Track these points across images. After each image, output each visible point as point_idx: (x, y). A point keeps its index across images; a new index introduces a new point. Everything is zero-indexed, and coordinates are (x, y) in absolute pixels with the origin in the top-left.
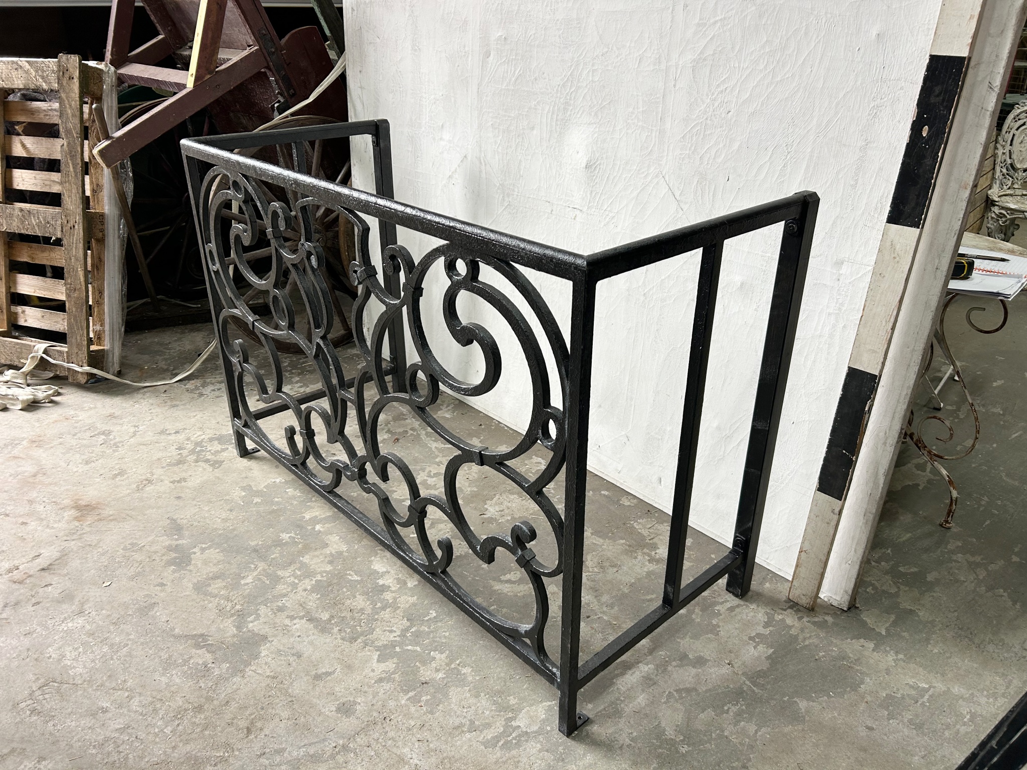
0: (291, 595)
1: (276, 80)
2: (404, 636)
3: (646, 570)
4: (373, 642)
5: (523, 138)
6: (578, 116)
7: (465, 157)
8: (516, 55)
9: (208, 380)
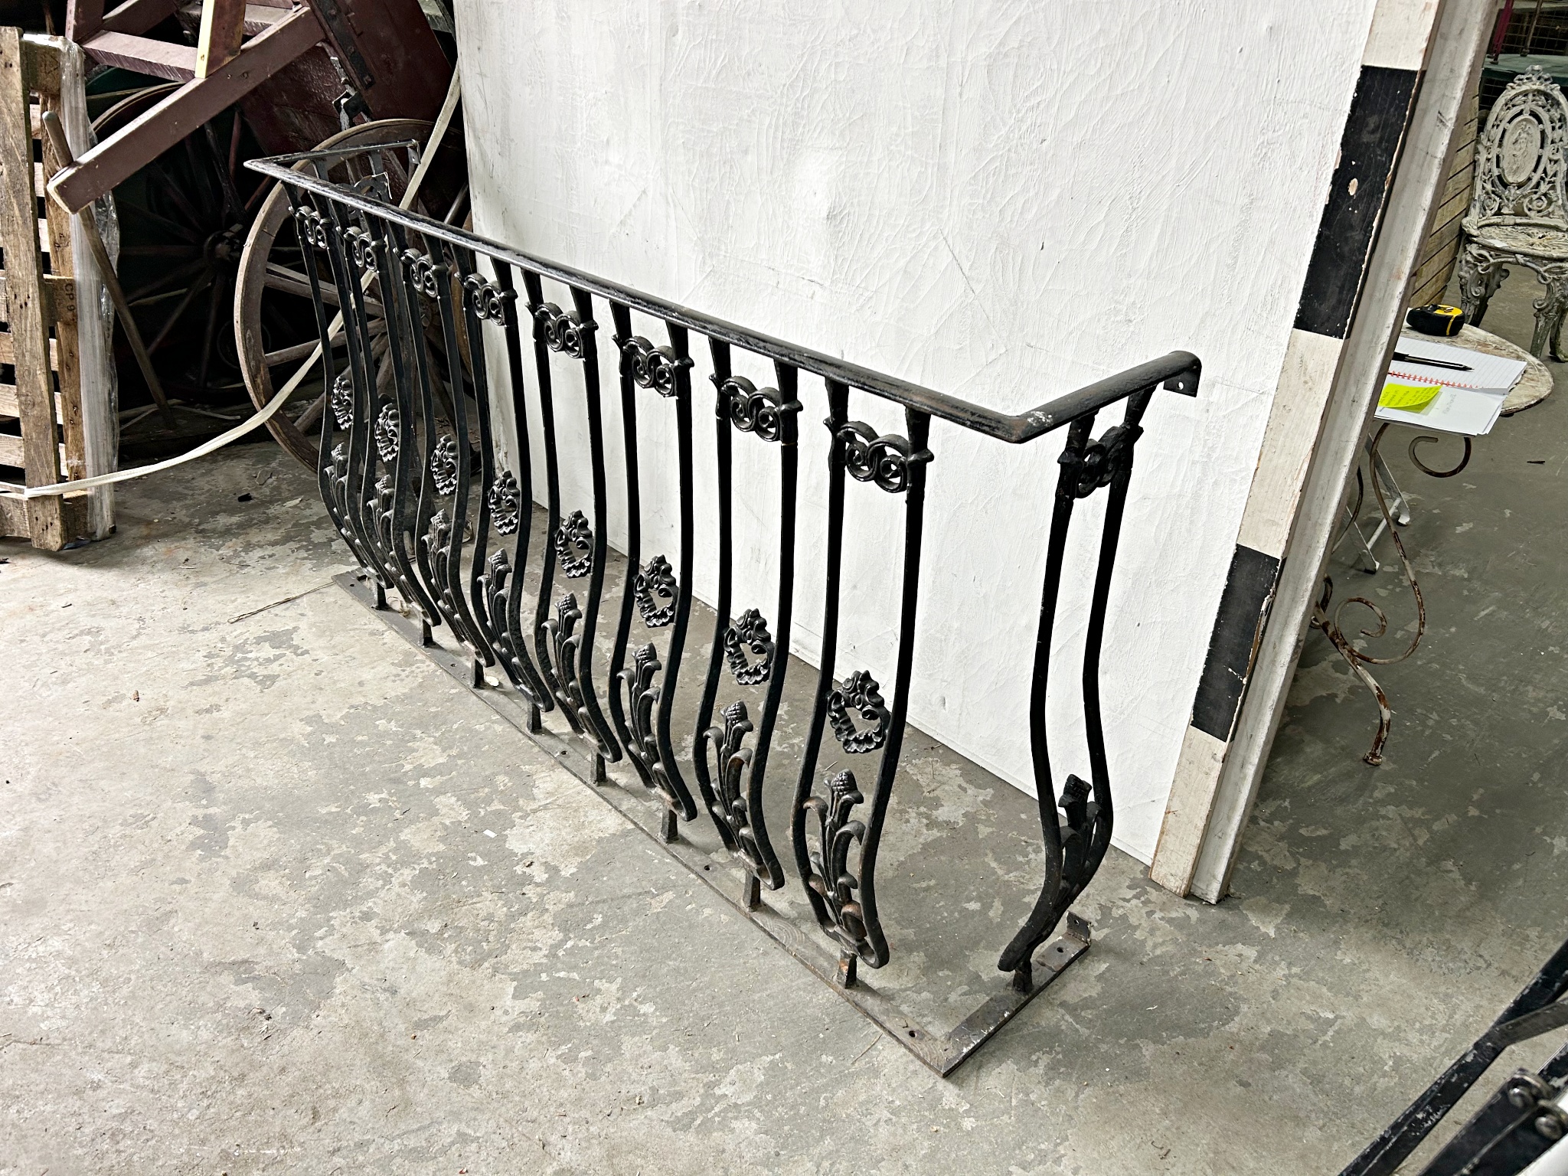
0: (382, 894)
1: (340, 61)
2: (555, 956)
3: (921, 840)
4: (507, 966)
6: (815, 135)
7: (644, 192)
8: (717, 34)
9: (254, 540)
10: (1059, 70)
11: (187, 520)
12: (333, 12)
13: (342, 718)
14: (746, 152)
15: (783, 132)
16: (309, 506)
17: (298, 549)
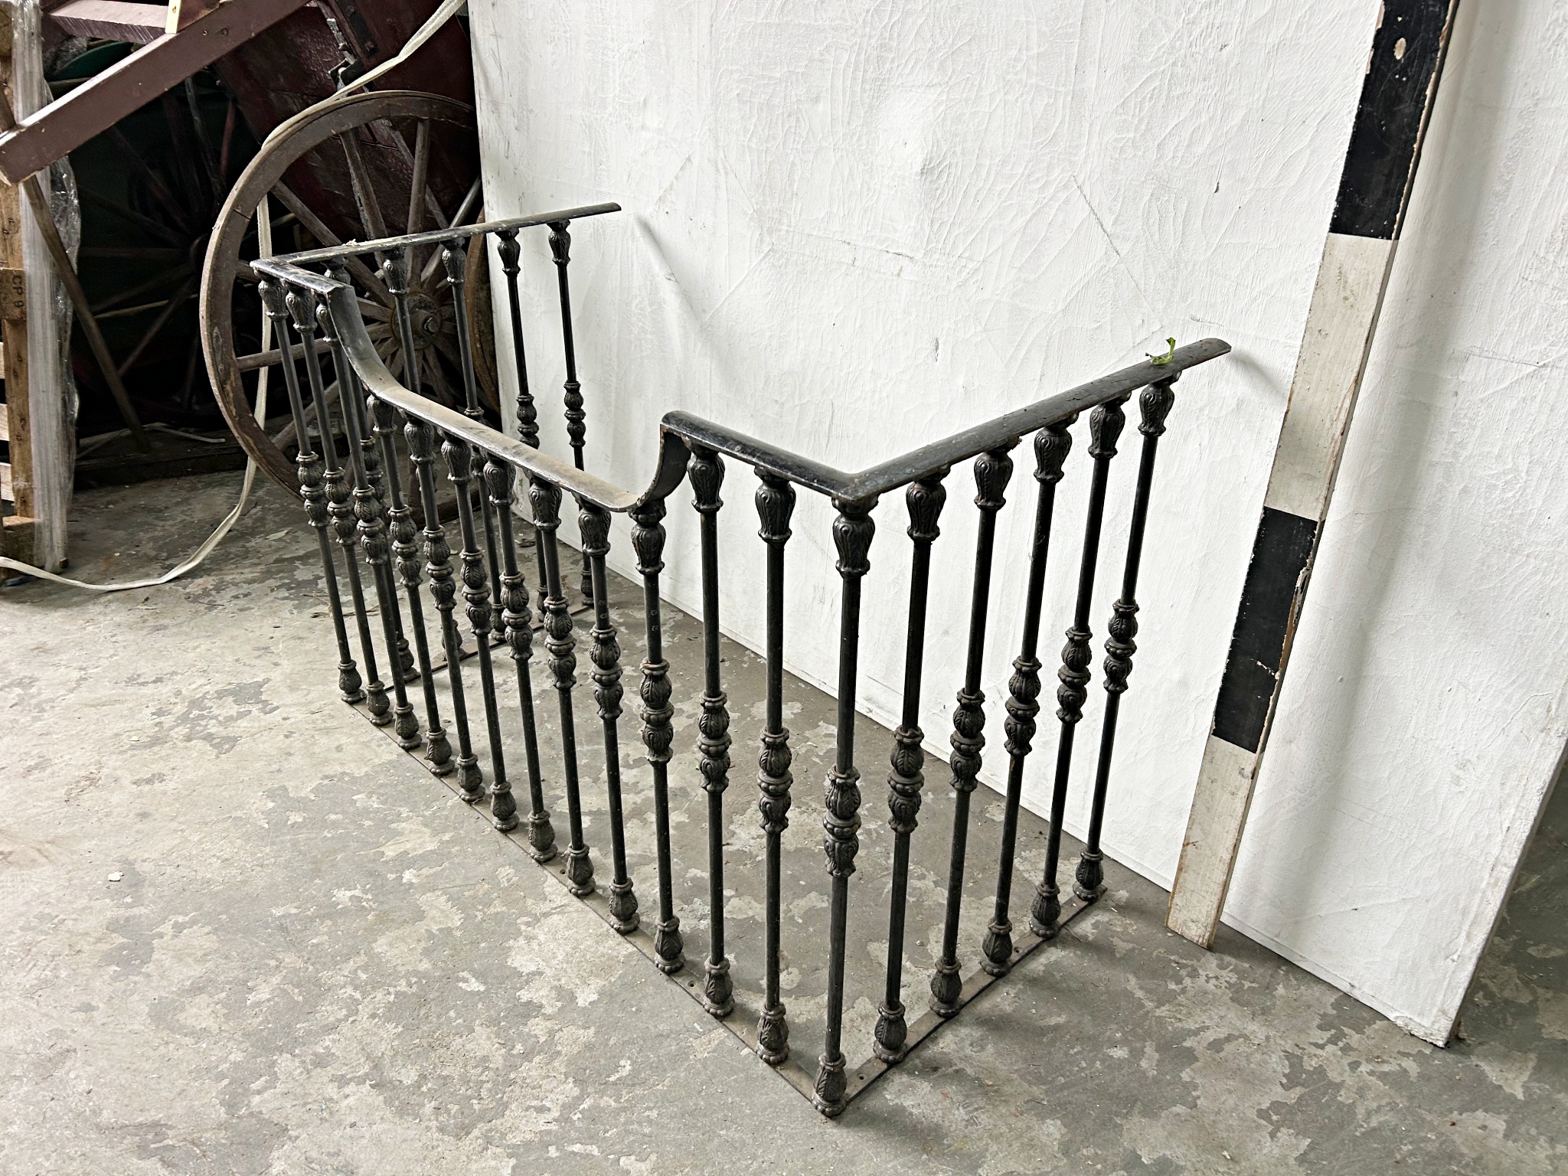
1: (339, 24)
2: (568, 1120)
4: (503, 1136)
5: (798, 119)
6: (907, 71)
7: (689, 159)
9: (229, 578)
13: (311, 791)
14: (817, 100)
15: (865, 71)
16: (296, 540)
17: (278, 587)
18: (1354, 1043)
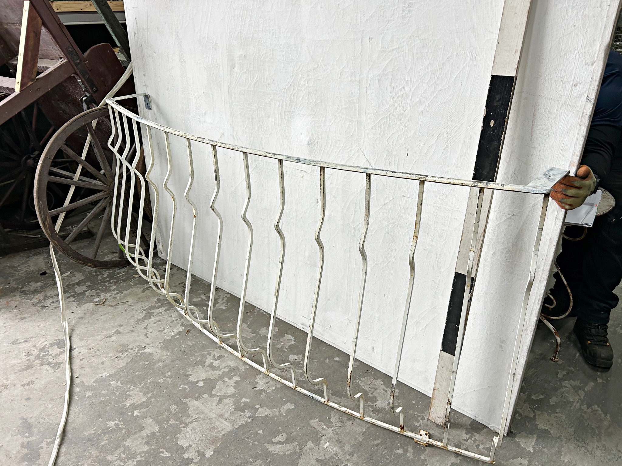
1: (82, 82)
6: (300, 109)
7: (223, 134)
8: (253, 68)
9: (48, 294)
10: (411, 80)
11: (16, 286)
12: (78, 61)
13: (94, 382)
14: (269, 117)
15: (285, 109)
16: (74, 275)
17: (69, 297)
18: (477, 438)
